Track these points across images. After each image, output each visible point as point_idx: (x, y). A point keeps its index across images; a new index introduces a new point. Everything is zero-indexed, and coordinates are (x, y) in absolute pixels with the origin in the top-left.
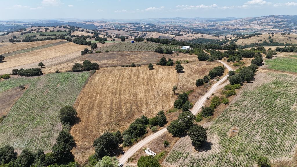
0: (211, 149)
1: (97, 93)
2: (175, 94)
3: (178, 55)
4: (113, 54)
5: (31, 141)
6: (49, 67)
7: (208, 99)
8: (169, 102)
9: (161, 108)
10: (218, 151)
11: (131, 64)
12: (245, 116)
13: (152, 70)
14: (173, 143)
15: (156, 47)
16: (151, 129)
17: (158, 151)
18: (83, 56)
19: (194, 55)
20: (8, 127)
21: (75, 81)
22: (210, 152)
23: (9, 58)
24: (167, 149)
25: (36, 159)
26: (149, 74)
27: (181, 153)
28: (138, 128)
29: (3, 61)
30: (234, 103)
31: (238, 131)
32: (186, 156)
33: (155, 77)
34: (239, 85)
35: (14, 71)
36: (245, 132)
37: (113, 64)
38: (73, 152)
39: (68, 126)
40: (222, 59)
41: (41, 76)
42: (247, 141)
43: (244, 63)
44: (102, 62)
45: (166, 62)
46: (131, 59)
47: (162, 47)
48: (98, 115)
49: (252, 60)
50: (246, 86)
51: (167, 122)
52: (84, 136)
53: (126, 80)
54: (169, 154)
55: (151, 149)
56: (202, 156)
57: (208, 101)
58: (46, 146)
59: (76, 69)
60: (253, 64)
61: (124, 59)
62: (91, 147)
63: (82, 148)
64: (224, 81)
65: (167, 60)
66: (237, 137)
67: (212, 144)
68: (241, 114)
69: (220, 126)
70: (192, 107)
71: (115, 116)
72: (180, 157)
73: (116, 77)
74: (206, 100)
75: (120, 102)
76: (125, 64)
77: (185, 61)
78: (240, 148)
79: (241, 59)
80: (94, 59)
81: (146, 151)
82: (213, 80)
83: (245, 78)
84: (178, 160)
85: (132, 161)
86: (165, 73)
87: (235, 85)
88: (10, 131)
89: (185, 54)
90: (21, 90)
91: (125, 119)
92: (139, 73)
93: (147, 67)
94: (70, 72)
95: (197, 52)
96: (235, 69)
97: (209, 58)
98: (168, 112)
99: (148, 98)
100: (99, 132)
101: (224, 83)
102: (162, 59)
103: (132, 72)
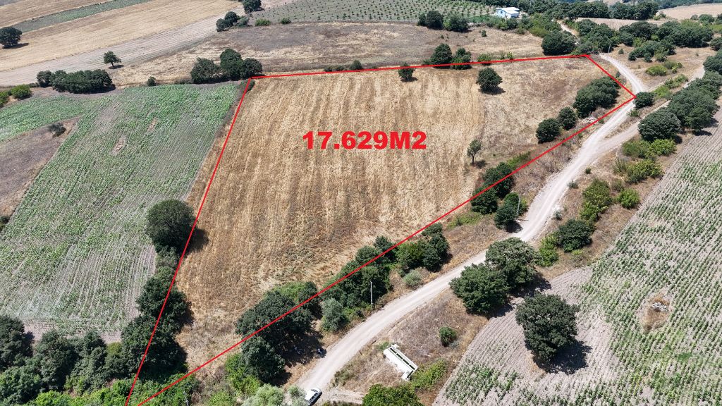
0: (584, 365)
1: (255, 156)
2: (473, 164)
3: (484, 35)
4: (302, 29)
5: (73, 299)
6: (133, 67)
7: (573, 186)
8: (457, 189)
9: (432, 206)
10: (608, 376)
11: (351, 63)
12: (692, 254)
13: (411, 84)
14: (467, 337)
15: (423, 11)
16: (404, 280)
17: (422, 356)
18: (223, 34)
19: (531, 36)
20: (12, 253)
21: (198, 113)
22: (583, 379)
23: (34, 36)
24: (449, 355)
25: (81, 358)
26: (399, 95)
27: (490, 374)
28: (366, 279)
29: (19, 43)
30: (656, 203)
31: (672, 308)
32: (507, 383)
33: (419, 106)
34: (669, 143)
35: (40, 76)
36: (693, 313)
37: (300, 62)
38: (184, 340)
39: (170, 258)
40: (613, 50)
41: (111, 94)
42: (702, 346)
43: (680, 66)
44: (271, 52)
45: (450, 59)
46: (351, 46)
47: (440, 10)
48: (256, 224)
49: (709, 59)
50: (692, 148)
51: (451, 256)
52: (217, 291)
53: (334, 113)
54: (456, 371)
55: (403, 350)
56: (558, 389)
57: (572, 194)
58: (110, 318)
59: (203, 75)
60: (711, 73)
61: (332, 46)
62: (232, 324)
63: (209, 327)
64: (621, 126)
65: (454, 51)
66: (669, 331)
67: (588, 349)
68: (676, 244)
69: (611, 284)
70: (524, 210)
71: (302, 229)
72: (489, 385)
73: (308, 105)
74: (568, 188)
75: (319, 186)
76: (334, 64)
77: (506, 56)
78: (679, 372)
79: (672, 53)
80: (250, 44)
81: (387, 352)
82: (585, 121)
83: (689, 119)
84: (482, 395)
85: (348, 382)
86: (447, 94)
87: (658, 141)
88: (18, 265)
89: (503, 33)
90: (54, 136)
91: (330, 241)
92: (373, 93)
93: (394, 75)
94: (185, 85)
95: (542, 27)
96: (653, 84)
97: (574, 46)
98: (453, 222)
99: (395, 174)
100: (256, 279)
101: (619, 131)
102: (439, 49)
103: (352, 87)
